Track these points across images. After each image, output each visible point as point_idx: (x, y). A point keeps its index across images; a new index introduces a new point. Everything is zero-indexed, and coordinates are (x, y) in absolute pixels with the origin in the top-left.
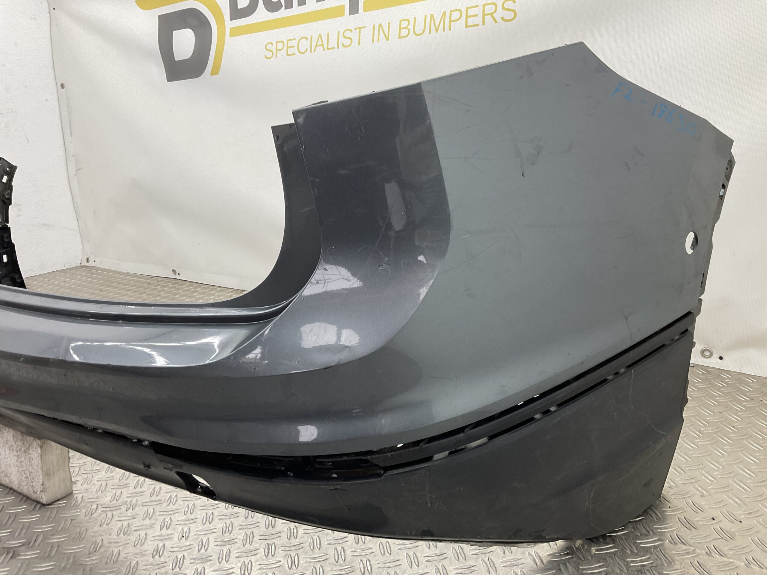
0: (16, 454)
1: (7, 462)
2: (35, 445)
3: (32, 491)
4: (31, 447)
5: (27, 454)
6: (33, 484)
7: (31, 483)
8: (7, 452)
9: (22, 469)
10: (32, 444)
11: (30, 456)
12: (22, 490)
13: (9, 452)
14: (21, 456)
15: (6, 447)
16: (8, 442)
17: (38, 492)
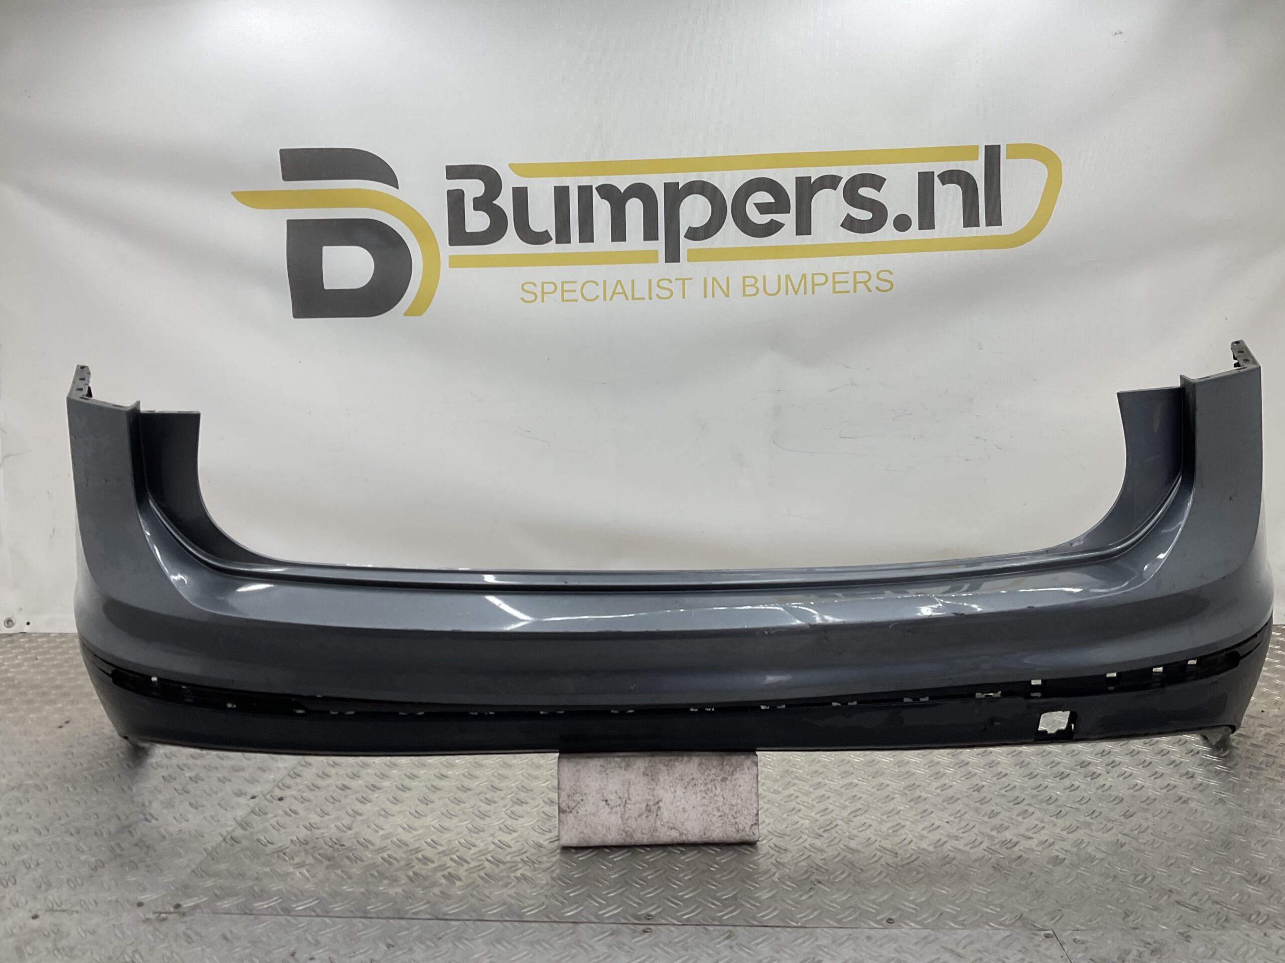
0: (702, 788)
1: (677, 807)
2: (748, 764)
3: (734, 830)
4: (738, 770)
5: (728, 782)
6: (737, 820)
7: (733, 821)
8: (679, 793)
9: (715, 806)
10: (742, 764)
11: (734, 782)
12: (709, 837)
13: (684, 790)
14: (714, 788)
15: (679, 785)
16: (684, 778)
17: (747, 829)
